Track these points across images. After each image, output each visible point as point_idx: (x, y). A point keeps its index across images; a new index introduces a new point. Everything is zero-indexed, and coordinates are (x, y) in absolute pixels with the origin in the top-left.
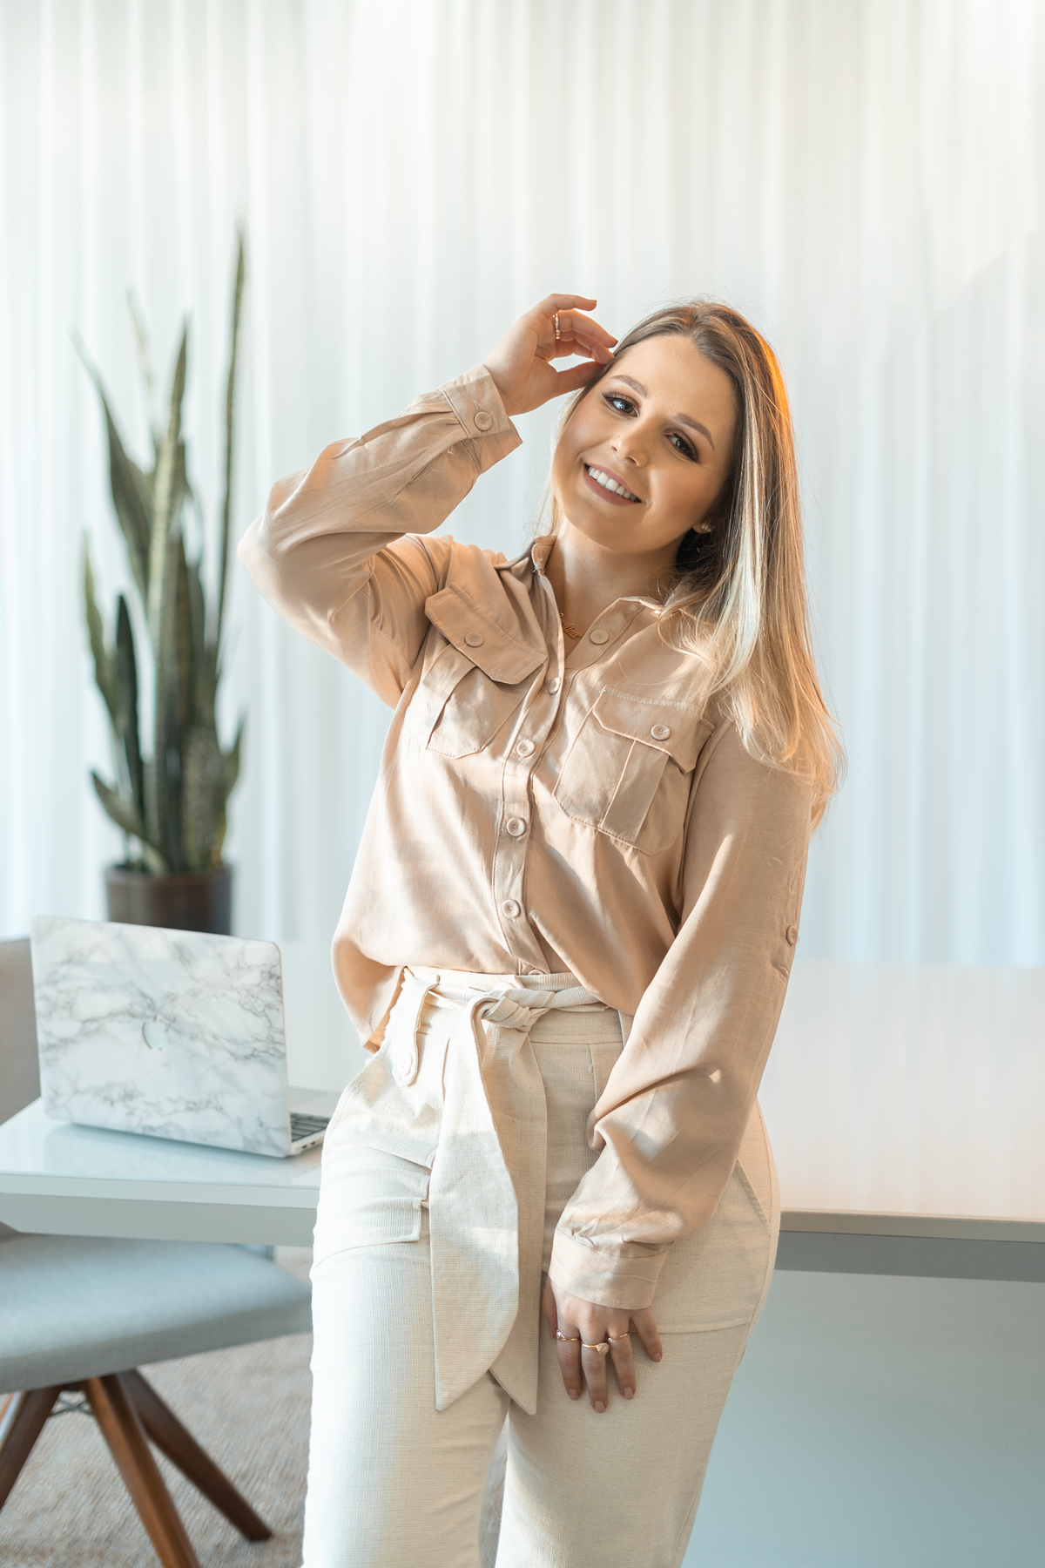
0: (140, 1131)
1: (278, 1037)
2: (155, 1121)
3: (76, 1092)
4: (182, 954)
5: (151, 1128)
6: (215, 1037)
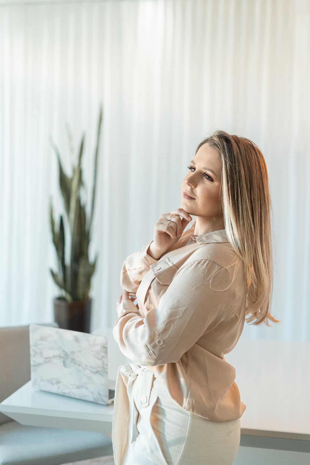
0: (61, 394)
1: (105, 367)
2: (66, 391)
3: (42, 380)
4: (77, 339)
5: (65, 393)
6: (86, 366)
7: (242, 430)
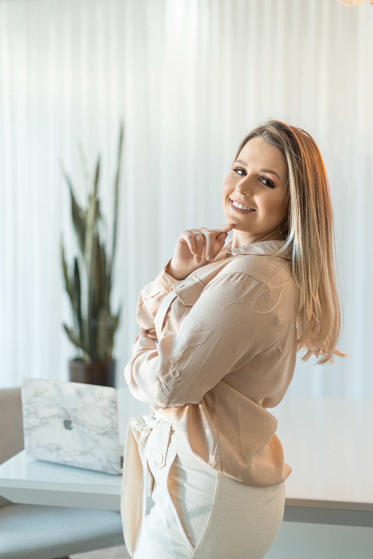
0: (62, 463)
1: (115, 426)
2: (68, 459)
3: (38, 447)
4: (79, 394)
5: (67, 462)
6: (91, 426)
7: (288, 500)
